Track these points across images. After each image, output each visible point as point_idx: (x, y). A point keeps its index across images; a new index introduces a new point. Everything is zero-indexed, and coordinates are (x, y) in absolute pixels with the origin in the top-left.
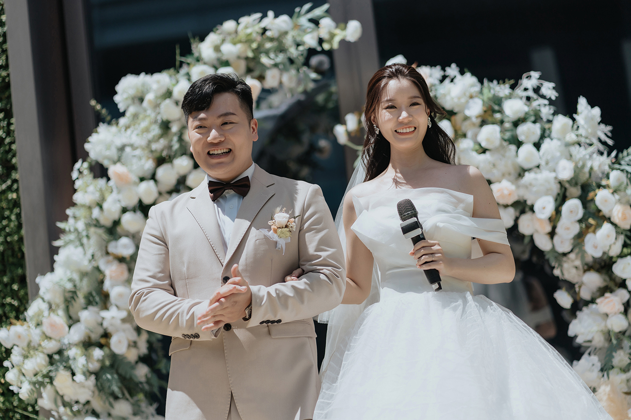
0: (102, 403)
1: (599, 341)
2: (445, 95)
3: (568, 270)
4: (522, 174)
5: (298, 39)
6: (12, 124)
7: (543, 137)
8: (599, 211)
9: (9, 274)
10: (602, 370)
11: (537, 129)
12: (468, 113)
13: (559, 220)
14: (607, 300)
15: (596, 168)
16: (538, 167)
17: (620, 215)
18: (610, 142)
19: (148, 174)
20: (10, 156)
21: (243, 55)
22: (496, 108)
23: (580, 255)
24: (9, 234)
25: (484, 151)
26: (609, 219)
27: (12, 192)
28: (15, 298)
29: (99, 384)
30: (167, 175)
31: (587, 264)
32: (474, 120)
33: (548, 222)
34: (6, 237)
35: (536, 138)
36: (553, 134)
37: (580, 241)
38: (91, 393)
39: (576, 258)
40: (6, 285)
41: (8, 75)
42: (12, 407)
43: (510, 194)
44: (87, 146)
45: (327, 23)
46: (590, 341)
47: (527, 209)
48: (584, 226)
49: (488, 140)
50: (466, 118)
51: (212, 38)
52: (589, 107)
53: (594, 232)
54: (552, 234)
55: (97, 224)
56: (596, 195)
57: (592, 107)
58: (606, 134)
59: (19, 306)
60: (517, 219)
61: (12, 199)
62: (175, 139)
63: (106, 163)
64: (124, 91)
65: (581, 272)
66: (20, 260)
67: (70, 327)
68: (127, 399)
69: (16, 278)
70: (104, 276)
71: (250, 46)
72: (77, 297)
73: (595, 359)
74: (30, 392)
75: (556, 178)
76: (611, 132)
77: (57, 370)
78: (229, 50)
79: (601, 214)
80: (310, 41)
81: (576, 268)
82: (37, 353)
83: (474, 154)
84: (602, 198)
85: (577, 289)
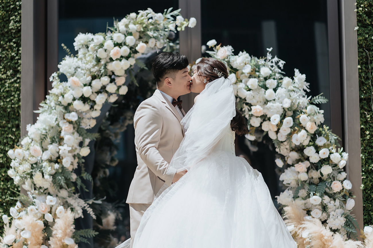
0: (54, 190)
1: (293, 184)
2: (234, 61)
3: (282, 150)
4: (266, 103)
5: (166, 26)
6: (20, 50)
7: (278, 86)
8: (301, 124)
9: (11, 123)
10: (293, 198)
11: (275, 83)
12: (244, 71)
13: (281, 126)
14: (300, 165)
15: (300, 103)
16: (274, 100)
17: (310, 127)
18: (308, 90)
19: (88, 83)
20: (17, 66)
21: (139, 30)
22: (257, 69)
23: (289, 143)
24: (13, 104)
25: (250, 90)
26: (305, 128)
27: (17, 83)
28: (13, 135)
29: (54, 180)
30: (97, 84)
31: (292, 148)
32: (246, 74)
33: (276, 126)
34: (12, 105)
35: (275, 86)
36: (283, 86)
37: (290, 136)
38: (50, 184)
39: (287, 144)
40: (9, 128)
41: (20, 26)
42: (7, 188)
43: (260, 112)
44: (59, 66)
45: (180, 18)
46: (289, 184)
47: (266, 119)
48: (293, 130)
49: (252, 85)
50: (243, 73)
51: (124, 21)
52: (301, 74)
53: (297, 133)
54: (277, 132)
55: (60, 104)
56: (300, 117)
57: (302, 74)
58: (307, 87)
59: (15, 139)
60: (261, 123)
61: (16, 86)
62: (103, 67)
63: (68, 75)
64: (79, 41)
65: (289, 151)
66: (17, 117)
67: (43, 152)
68: (66, 189)
69: (14, 125)
70: (61, 129)
71: (142, 26)
72: (47, 138)
73: (291, 192)
74: (19, 181)
75: (282, 106)
76: (309, 86)
77: (35, 172)
78: (133, 27)
79: (301, 125)
80: (172, 27)
81: (287, 149)
82: (26, 163)
83: (245, 91)
84: (303, 118)
85: (286, 159)
